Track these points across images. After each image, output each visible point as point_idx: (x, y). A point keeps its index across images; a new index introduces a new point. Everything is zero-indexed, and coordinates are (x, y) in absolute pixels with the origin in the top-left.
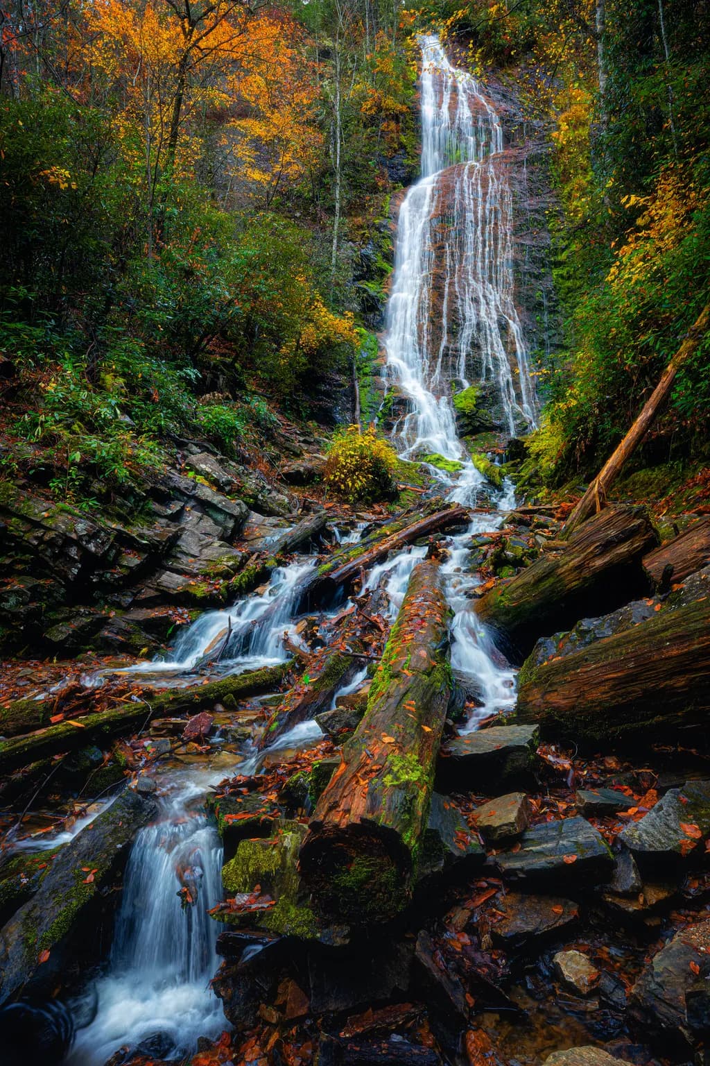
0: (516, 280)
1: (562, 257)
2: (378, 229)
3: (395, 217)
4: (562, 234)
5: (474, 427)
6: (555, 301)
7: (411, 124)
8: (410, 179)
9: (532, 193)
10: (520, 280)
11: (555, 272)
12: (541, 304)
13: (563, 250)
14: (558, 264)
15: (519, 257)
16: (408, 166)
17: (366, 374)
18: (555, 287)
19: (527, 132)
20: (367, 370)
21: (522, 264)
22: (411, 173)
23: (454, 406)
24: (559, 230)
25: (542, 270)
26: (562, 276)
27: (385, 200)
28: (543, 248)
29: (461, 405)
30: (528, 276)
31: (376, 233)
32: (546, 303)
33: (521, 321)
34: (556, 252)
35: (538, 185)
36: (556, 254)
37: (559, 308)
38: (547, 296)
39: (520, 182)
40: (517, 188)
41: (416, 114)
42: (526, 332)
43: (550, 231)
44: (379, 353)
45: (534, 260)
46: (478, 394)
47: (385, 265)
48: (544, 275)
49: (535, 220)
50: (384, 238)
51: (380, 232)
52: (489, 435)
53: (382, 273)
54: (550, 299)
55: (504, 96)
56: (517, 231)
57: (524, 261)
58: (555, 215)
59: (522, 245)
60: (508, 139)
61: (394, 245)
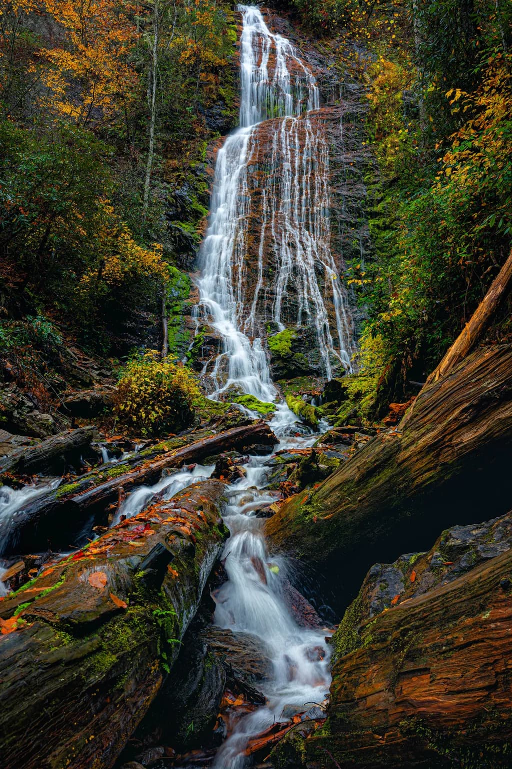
0: (333, 228)
1: (378, 208)
2: (194, 172)
3: (213, 162)
4: (378, 186)
5: (290, 370)
6: (372, 250)
7: (230, 78)
8: (228, 128)
9: (349, 148)
10: (337, 228)
11: (372, 222)
12: (357, 252)
13: (379, 202)
14: (374, 215)
15: (335, 206)
16: (227, 116)
17: (176, 313)
18: (371, 236)
19: (343, 94)
20: (177, 309)
21: (339, 212)
22: (228, 123)
23: (268, 348)
24: (375, 183)
25: (359, 220)
26: (378, 227)
27: (201, 146)
28: (359, 198)
29: (276, 348)
30: (344, 224)
31: (192, 175)
32: (363, 251)
33: (338, 267)
34: (372, 203)
35: (353, 140)
36: (372, 205)
37: (375, 257)
38: (363, 244)
39: (336, 137)
40: (334, 142)
41: (235, 69)
42: (342, 278)
43: (365, 183)
44: (191, 293)
45: (351, 210)
46: (294, 336)
47: (200, 208)
48: (361, 224)
49: (351, 172)
50: (199, 181)
51: (197, 175)
52: (306, 378)
53: (197, 215)
54: (367, 248)
55: (320, 61)
56: (333, 182)
57: (340, 210)
58: (372, 169)
59: (339, 195)
60: (324, 99)
61: (210, 188)
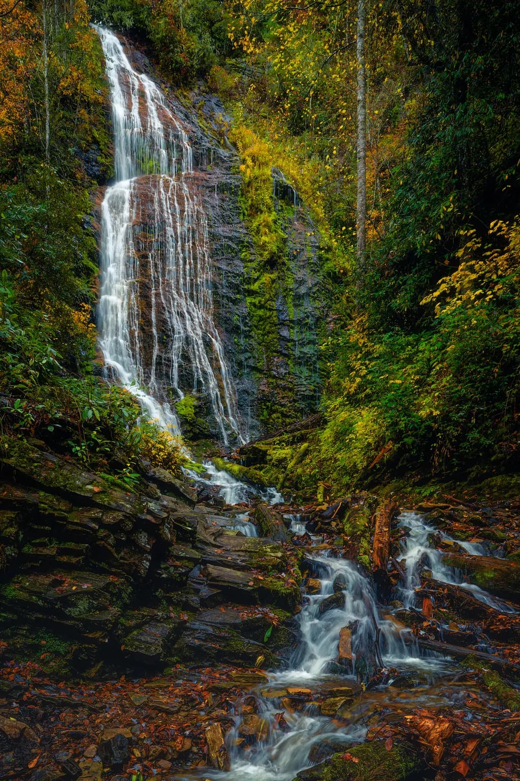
0: (216, 302)
1: (255, 287)
2: (82, 224)
3: (99, 216)
4: (254, 265)
5: (195, 433)
6: (250, 327)
7: (103, 119)
8: (106, 178)
9: (226, 221)
10: (219, 302)
11: (249, 300)
12: (238, 327)
13: (256, 280)
14: (251, 293)
15: (217, 279)
16: (102, 164)
17: (88, 373)
18: (249, 313)
19: (214, 159)
20: (89, 369)
21: (219, 286)
22: (105, 172)
23: (177, 413)
24: (251, 261)
25: (238, 296)
26: (254, 305)
27: (84, 195)
28: (238, 275)
29: (182, 412)
30: (225, 299)
31: (79, 228)
32: (242, 327)
33: (222, 340)
34: (249, 281)
35: (228, 213)
36: (249, 283)
37: (252, 334)
38: (243, 321)
39: (213, 207)
40: (211, 213)
41: (106, 110)
42: (228, 353)
43: (243, 260)
44: (96, 354)
45: (231, 286)
46: (195, 403)
47: (91, 264)
48: (240, 301)
49: (229, 246)
50: (87, 235)
51: (84, 228)
52: (209, 442)
53: (88, 272)
54: (246, 324)
55: (186, 116)
56: (214, 254)
57: (222, 285)
58: (248, 247)
59: (219, 268)
60: (197, 161)
61: (98, 243)
